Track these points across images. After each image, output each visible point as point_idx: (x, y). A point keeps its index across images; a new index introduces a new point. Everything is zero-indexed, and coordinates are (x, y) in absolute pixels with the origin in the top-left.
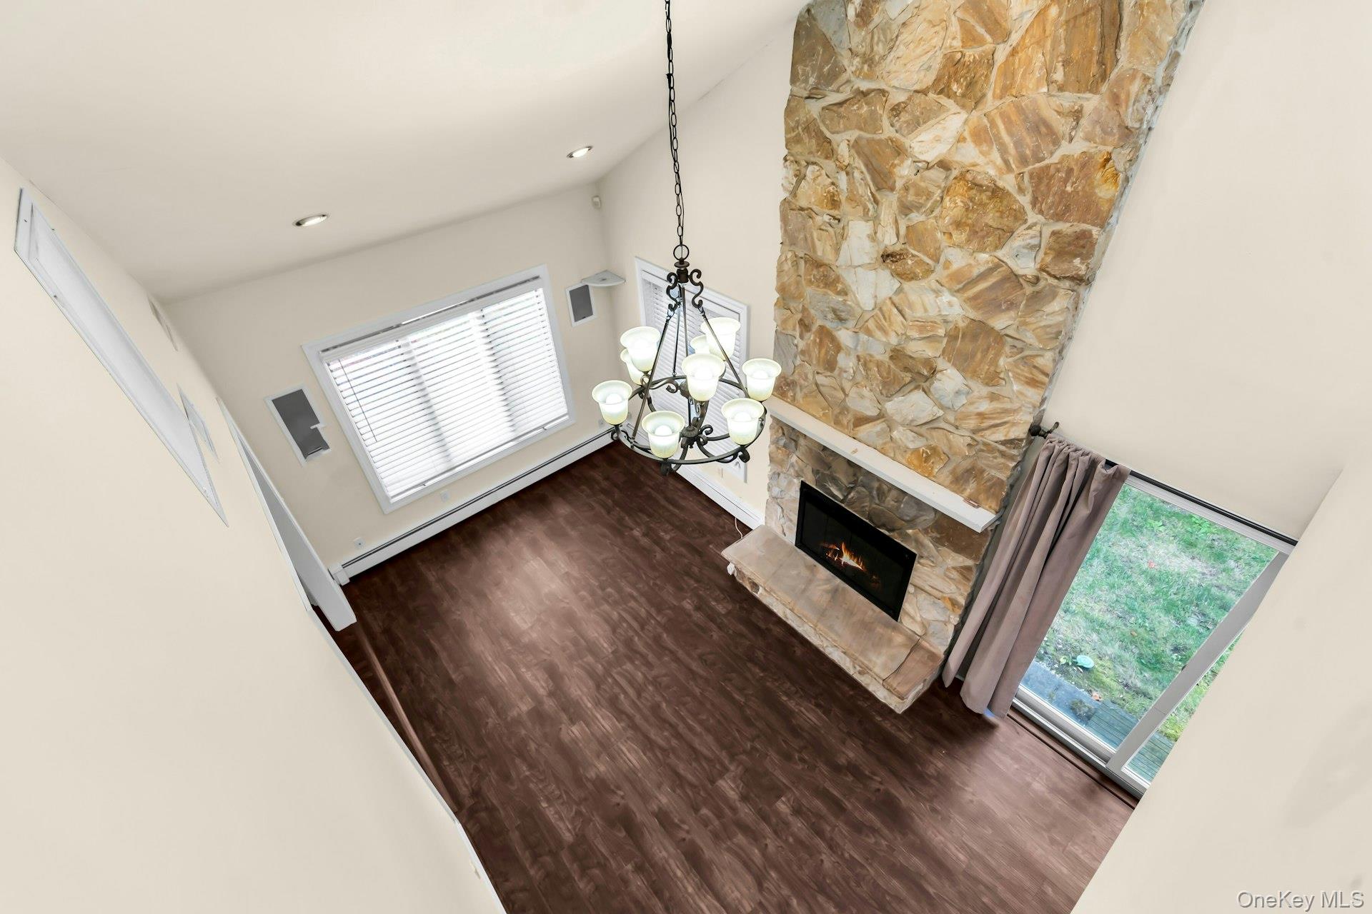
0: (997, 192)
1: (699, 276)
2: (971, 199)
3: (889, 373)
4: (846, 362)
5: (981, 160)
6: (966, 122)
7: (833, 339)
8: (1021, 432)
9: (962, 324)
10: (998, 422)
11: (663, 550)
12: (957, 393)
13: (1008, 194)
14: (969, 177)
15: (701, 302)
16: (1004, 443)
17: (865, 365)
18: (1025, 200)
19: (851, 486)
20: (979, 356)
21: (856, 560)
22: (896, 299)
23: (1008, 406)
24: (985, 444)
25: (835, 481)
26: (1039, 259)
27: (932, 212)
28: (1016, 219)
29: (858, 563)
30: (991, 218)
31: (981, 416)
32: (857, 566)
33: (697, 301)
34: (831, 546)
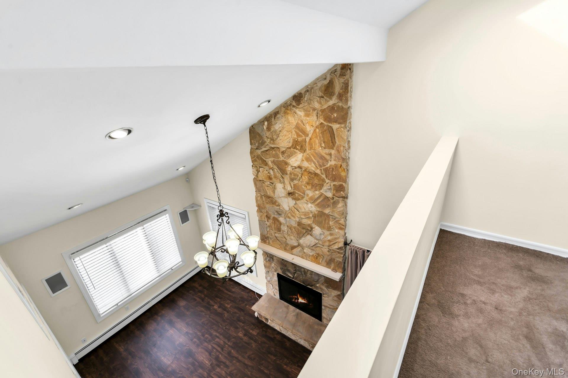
0: (316, 174)
1: (227, 214)
2: (310, 177)
3: (298, 230)
4: (284, 228)
5: (310, 166)
6: (303, 156)
7: (278, 221)
8: (341, 244)
9: (316, 213)
10: (335, 242)
11: (228, 312)
12: (320, 234)
13: (319, 174)
14: (307, 170)
15: (229, 222)
16: (338, 249)
17: (290, 228)
18: (324, 176)
19: (295, 272)
20: (324, 222)
21: (304, 300)
22: (295, 206)
23: (336, 237)
24: (333, 250)
25: (289, 271)
26: (332, 192)
27: (300, 180)
28: (323, 181)
29: (305, 301)
30: (316, 181)
31: (329, 241)
32: (305, 302)
33: (228, 222)
34: (294, 297)
